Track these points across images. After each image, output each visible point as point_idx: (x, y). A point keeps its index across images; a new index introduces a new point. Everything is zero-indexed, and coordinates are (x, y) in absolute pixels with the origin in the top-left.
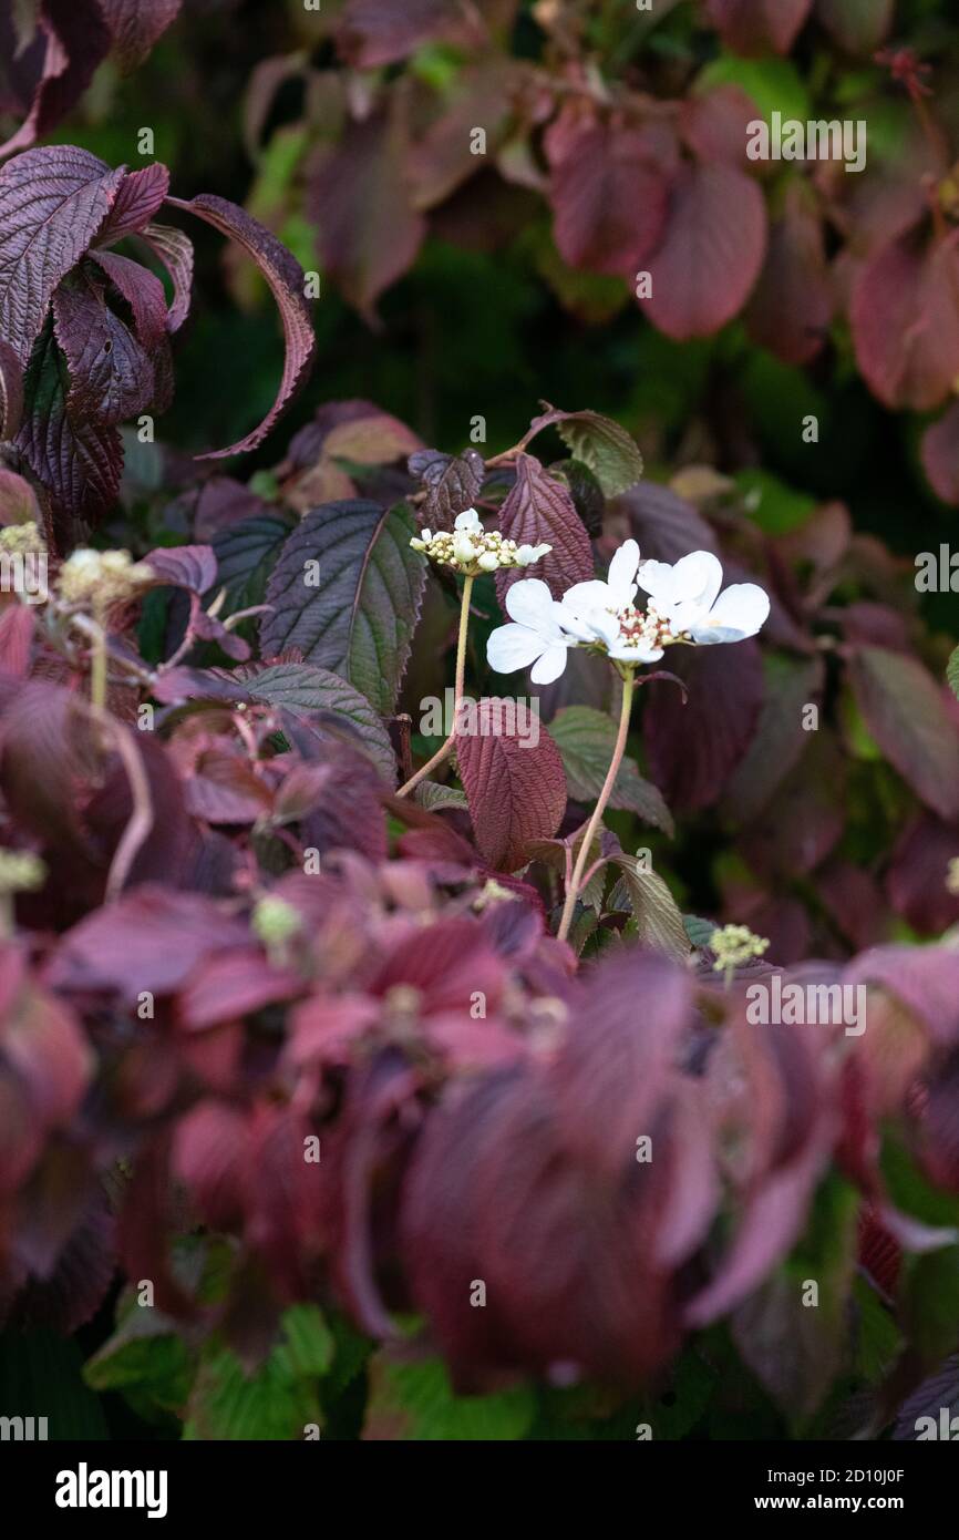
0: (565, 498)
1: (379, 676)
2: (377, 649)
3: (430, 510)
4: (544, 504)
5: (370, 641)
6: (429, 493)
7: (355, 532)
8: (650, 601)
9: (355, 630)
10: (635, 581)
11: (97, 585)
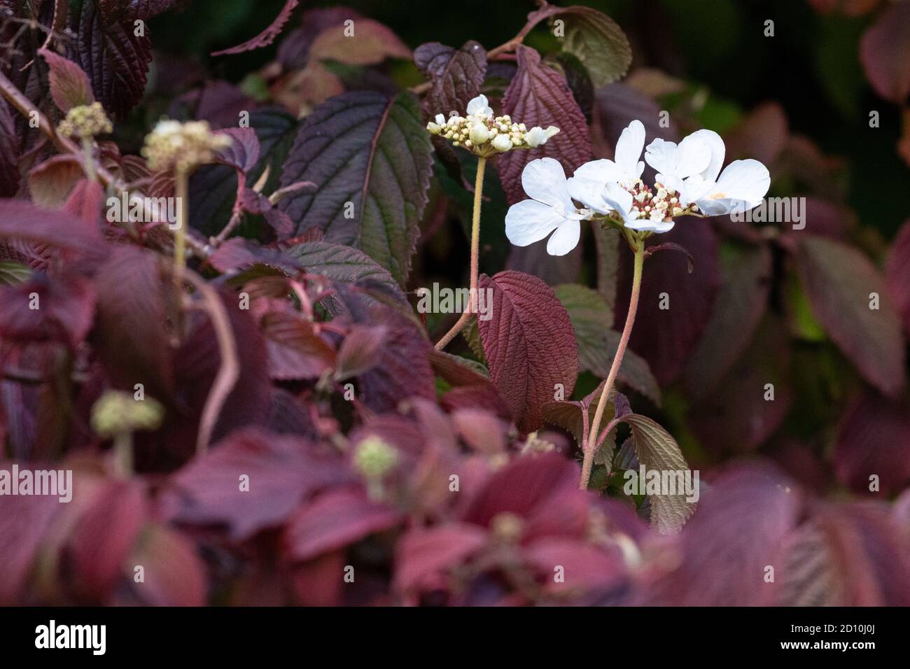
0: (564, 86)
1: (390, 255)
2: (387, 230)
3: (436, 99)
4: (543, 92)
5: (380, 223)
6: (435, 84)
7: (362, 122)
8: (657, 177)
9: (365, 214)
10: (642, 158)
11: (180, 152)
